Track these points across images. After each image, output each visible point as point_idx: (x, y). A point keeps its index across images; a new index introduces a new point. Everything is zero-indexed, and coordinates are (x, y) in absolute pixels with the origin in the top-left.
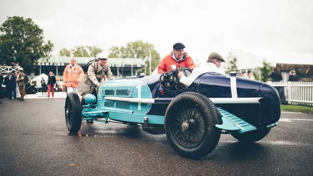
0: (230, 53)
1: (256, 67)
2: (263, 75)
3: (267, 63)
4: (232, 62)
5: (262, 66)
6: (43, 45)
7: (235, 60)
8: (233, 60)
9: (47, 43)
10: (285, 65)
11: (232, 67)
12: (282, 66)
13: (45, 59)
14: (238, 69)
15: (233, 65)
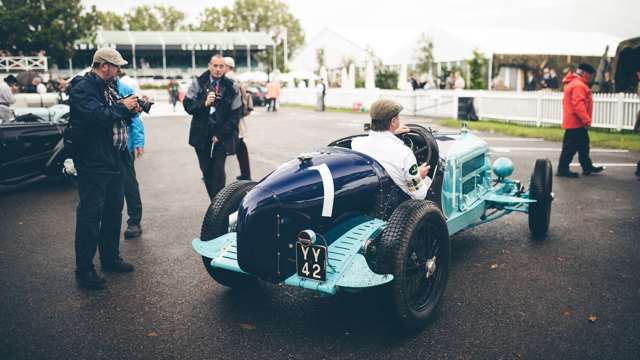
0: (423, 35)
1: (462, 59)
2: (473, 72)
3: (479, 52)
4: (425, 50)
5: (471, 57)
6: (83, 14)
7: (431, 45)
8: (427, 45)
9: (90, 11)
10: (507, 57)
11: (427, 57)
12: (502, 57)
13: (89, 40)
14: (436, 61)
15: (427, 54)
